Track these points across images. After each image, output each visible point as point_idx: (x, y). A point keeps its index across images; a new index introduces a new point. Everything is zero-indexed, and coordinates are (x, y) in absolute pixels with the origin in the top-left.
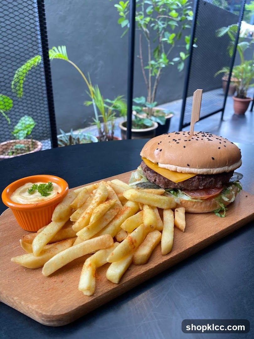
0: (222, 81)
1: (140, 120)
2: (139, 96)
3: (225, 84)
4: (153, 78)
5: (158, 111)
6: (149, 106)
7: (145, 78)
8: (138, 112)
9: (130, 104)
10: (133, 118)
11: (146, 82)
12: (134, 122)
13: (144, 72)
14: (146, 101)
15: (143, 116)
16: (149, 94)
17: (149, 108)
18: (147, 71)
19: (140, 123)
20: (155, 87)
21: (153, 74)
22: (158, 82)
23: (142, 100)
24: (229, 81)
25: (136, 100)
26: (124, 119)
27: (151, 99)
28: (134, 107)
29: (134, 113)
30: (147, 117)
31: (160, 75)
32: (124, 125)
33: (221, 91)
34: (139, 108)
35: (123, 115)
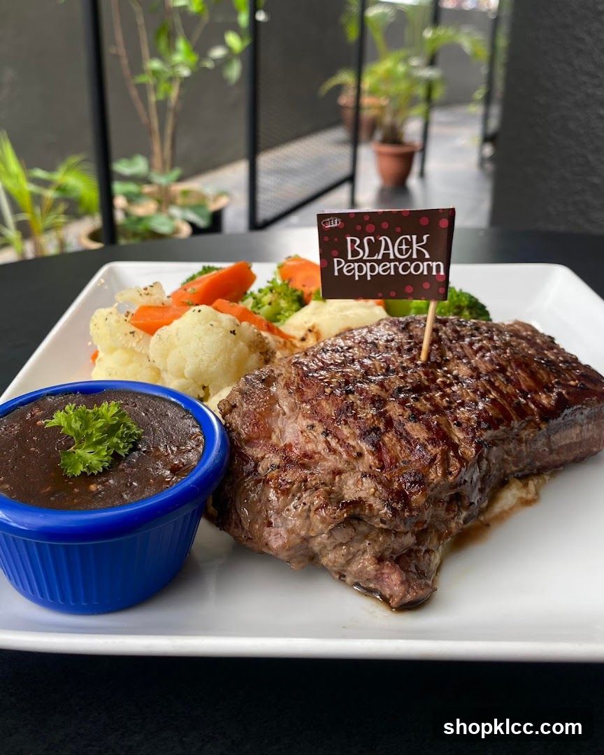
0: (340, 108)
1: (140, 219)
2: (129, 155)
3: (349, 114)
4: (162, 106)
5: (185, 193)
6: (160, 180)
7: (139, 106)
8: (131, 198)
9: (106, 179)
10: (119, 217)
11: (144, 119)
12: (123, 225)
13: (134, 93)
14: (151, 166)
15: (145, 208)
16: (156, 148)
17: (160, 186)
18: (142, 89)
19: (140, 228)
20: (169, 131)
21: (161, 96)
22: (176, 116)
23: (139, 166)
24: (358, 107)
25: (121, 167)
26: (93, 222)
27: (164, 163)
28: (118, 187)
29: (120, 202)
30: (159, 210)
31: (180, 97)
32: (94, 236)
33: (340, 134)
34: (131, 187)
35: (88, 213)
